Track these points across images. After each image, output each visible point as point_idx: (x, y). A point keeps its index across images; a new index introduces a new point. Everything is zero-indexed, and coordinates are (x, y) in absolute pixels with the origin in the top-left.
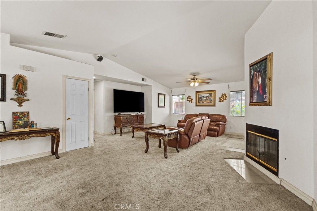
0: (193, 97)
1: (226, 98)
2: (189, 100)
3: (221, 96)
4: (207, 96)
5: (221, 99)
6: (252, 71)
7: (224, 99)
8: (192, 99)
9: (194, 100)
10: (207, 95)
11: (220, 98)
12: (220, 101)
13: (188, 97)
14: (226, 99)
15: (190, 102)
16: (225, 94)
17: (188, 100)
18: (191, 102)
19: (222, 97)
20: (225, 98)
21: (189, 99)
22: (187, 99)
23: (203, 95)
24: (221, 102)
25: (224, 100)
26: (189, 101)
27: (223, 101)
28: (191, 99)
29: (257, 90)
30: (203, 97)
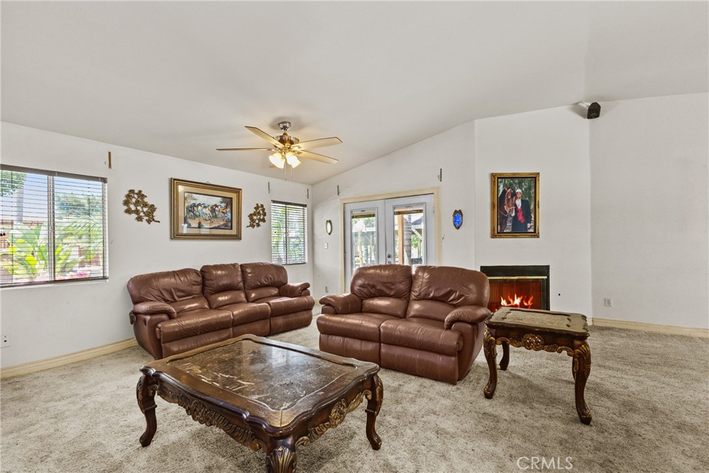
0: (159, 198)
1: (266, 218)
2: (137, 212)
3: (253, 211)
4: (216, 206)
5: (255, 218)
6: (501, 186)
7: (260, 220)
8: (153, 208)
9: (163, 213)
10: (217, 201)
11: (251, 216)
12: (250, 226)
13: (128, 196)
14: (264, 220)
15: (139, 219)
16: (262, 206)
17: (133, 208)
18: (149, 222)
19: (255, 214)
20: (262, 217)
21: (137, 204)
22: (126, 203)
23: (201, 199)
24: (253, 226)
25: (261, 223)
26: (134, 216)
27: (258, 225)
28: (145, 205)
29: (513, 215)
30: (200, 205)
